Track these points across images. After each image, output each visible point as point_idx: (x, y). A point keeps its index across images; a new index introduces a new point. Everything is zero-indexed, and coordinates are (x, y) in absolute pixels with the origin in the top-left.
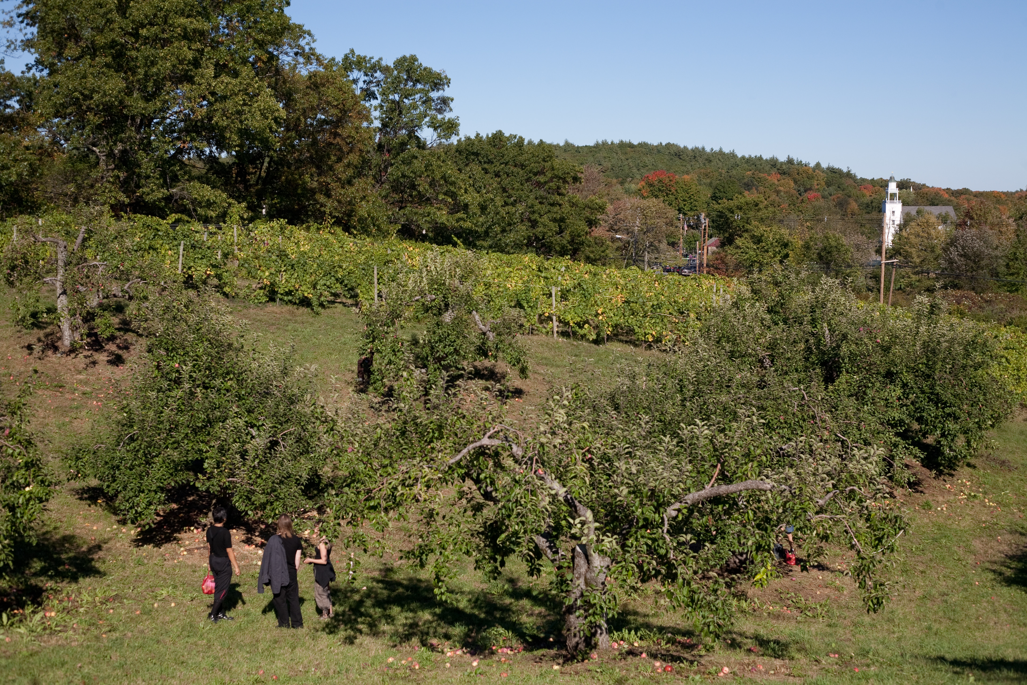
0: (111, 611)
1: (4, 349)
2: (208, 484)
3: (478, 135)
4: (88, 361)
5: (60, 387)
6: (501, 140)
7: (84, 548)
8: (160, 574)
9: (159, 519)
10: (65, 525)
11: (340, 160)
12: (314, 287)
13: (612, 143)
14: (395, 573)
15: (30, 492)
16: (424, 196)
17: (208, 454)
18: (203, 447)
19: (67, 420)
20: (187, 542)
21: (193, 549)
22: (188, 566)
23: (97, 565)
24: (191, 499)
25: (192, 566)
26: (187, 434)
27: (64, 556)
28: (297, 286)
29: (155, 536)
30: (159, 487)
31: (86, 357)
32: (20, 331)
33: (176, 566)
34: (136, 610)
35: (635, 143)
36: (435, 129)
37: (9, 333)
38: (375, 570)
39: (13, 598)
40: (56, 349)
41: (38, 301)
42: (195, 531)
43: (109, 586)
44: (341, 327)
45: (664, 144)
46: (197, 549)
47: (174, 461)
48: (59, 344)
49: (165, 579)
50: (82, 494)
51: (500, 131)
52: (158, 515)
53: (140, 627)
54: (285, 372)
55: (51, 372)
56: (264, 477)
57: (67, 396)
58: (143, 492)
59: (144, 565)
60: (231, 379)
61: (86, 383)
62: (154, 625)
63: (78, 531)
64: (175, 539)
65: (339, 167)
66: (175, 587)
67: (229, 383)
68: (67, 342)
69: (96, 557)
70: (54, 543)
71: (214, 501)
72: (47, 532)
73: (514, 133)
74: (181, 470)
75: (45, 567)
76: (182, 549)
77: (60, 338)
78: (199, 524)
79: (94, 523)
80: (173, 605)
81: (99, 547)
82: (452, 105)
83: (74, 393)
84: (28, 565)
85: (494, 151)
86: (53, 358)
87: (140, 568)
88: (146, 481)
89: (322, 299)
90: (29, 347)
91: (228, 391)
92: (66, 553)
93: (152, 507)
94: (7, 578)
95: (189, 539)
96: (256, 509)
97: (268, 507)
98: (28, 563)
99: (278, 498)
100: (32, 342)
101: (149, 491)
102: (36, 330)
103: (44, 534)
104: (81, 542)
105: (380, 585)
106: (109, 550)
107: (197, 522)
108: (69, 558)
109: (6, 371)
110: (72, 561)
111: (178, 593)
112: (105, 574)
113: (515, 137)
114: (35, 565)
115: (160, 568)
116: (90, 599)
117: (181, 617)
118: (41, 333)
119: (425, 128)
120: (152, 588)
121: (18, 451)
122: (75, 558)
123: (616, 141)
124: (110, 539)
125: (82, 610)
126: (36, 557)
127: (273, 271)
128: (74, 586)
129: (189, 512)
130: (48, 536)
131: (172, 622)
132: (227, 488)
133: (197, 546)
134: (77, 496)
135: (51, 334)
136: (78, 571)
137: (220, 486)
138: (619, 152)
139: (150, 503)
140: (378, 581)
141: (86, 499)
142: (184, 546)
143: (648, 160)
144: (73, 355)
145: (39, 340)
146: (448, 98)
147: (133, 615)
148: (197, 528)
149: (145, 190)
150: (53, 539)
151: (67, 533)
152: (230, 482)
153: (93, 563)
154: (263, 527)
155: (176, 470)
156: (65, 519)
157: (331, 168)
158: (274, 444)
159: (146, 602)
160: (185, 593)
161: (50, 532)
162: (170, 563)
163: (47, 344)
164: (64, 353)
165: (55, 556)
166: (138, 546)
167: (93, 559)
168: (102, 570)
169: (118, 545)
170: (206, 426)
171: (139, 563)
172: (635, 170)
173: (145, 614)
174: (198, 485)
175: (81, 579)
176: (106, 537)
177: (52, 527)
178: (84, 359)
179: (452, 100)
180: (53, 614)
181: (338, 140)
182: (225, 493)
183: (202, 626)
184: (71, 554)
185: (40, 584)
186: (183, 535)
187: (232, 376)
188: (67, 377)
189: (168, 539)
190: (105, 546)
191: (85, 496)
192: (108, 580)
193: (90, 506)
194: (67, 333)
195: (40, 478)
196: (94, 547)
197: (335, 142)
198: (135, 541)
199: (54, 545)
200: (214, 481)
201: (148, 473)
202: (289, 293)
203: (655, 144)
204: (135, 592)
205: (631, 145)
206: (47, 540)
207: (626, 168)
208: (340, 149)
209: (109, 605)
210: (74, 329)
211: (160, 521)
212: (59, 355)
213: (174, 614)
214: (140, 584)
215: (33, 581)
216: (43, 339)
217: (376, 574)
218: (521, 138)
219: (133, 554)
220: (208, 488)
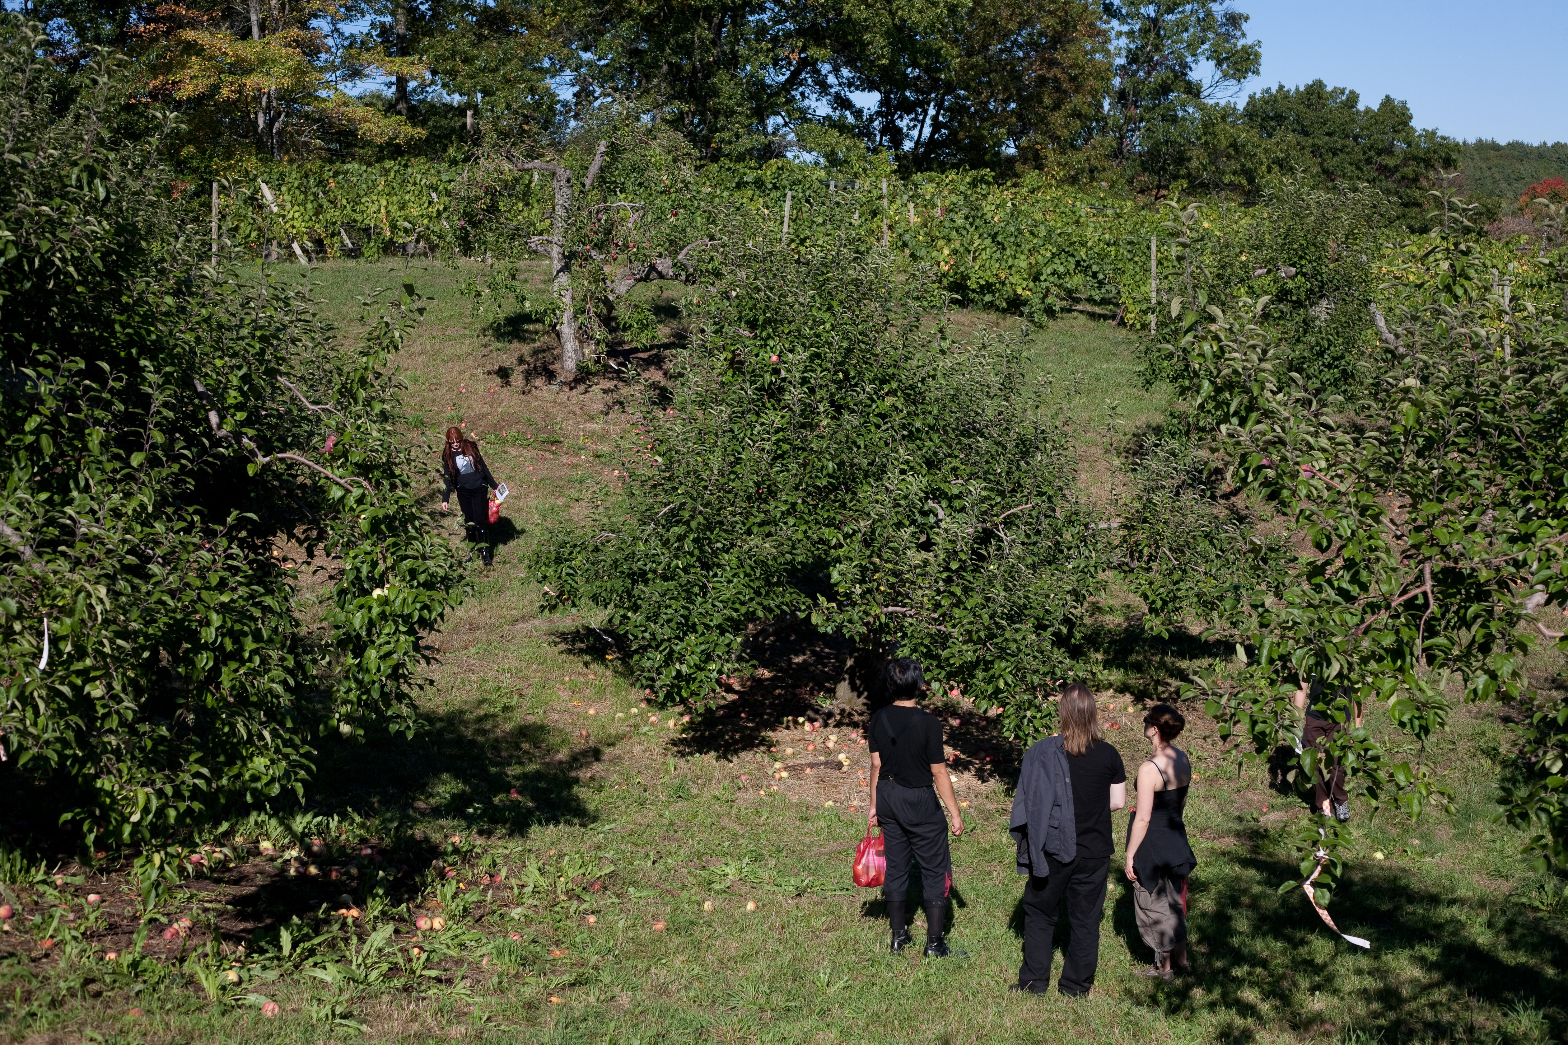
0: (592, 919)
1: (454, 374)
2: (839, 618)
3: (1281, 87)
4: (609, 398)
5: (553, 443)
6: (1320, 97)
7: (563, 755)
8: (725, 821)
9: (731, 697)
10: (526, 704)
11: (1056, 107)
12: (1036, 278)
13: (1465, 143)
14: (1276, 842)
15: (385, 601)
16: (1196, 178)
17: (841, 552)
18: (827, 533)
19: (560, 502)
20: (789, 751)
21: (802, 767)
22: (791, 805)
23: (582, 793)
24: (798, 660)
25: (798, 805)
26: (794, 505)
27: (514, 770)
28: (1003, 276)
29: (721, 734)
30: (730, 619)
31: (605, 391)
32: (485, 346)
33: (762, 803)
34: (655, 918)
35: (1503, 142)
36: (1219, 64)
37: (466, 348)
38: (1228, 833)
39: (354, 871)
40: (550, 375)
41: (514, 277)
42: (808, 727)
43: (599, 848)
44: (1088, 351)
45: (1549, 144)
46: (812, 766)
47: (764, 564)
48: (556, 367)
49: (734, 836)
50: (574, 642)
51: (1320, 82)
52: (729, 689)
53: (661, 974)
54: (1008, 387)
55: (537, 418)
56: (970, 604)
57: (565, 459)
58: (693, 629)
59: (690, 798)
60: (892, 393)
61: (603, 437)
62: (697, 970)
63: (555, 716)
64: (763, 742)
65: (1057, 119)
66: (757, 858)
67: (889, 400)
68: (570, 364)
69: (585, 774)
70: (496, 740)
71: (850, 663)
72: (486, 717)
73: (1341, 86)
74: (779, 584)
75: (463, 792)
76: (778, 765)
77: (558, 358)
78: (817, 712)
79: (590, 702)
80: (750, 906)
81: (596, 754)
82: (1245, 26)
83: (577, 455)
84: (424, 788)
85: (1311, 114)
86: (544, 391)
87: (682, 805)
88: (699, 606)
89: (1049, 300)
90: (504, 373)
91: (883, 416)
92: (521, 763)
93: (712, 666)
94: (358, 819)
95: (793, 743)
96: (950, 676)
97: (980, 674)
98: (425, 785)
99: (1003, 653)
100: (507, 364)
101: (707, 627)
102: (516, 344)
103: (480, 719)
104: (558, 740)
105: (1252, 873)
106: (616, 760)
107: (811, 707)
108: (525, 776)
109: (454, 413)
110: (529, 783)
111: (764, 874)
112: (595, 819)
113: (1342, 92)
114: (441, 789)
115: (725, 808)
116: (543, 882)
117: (771, 946)
118: (526, 349)
119: (1202, 59)
120: (701, 859)
121: (357, 492)
122: (538, 775)
123: (1472, 140)
124: (621, 737)
125: (516, 913)
126: (447, 771)
127: (956, 245)
128: (514, 846)
129: (795, 686)
130: (488, 725)
131: (745, 958)
132: (883, 628)
133: (811, 759)
134: (563, 646)
135: (544, 351)
136: (538, 808)
137: (866, 624)
138: (1477, 157)
139: (708, 657)
140: (1245, 863)
141: (581, 651)
142: (783, 759)
143: (1525, 169)
144: (581, 388)
145: (521, 361)
146: (1241, 15)
147: (645, 935)
148: (812, 720)
149: (726, 135)
150: (499, 733)
151: (531, 719)
152: (890, 615)
153: (576, 788)
154: (955, 723)
155: (768, 583)
156: (530, 691)
157: (1043, 119)
158: (986, 536)
159: (685, 895)
160: (781, 874)
161: (494, 716)
162: (750, 795)
163: (535, 368)
164: (565, 383)
165: (493, 770)
166: (683, 755)
167: (577, 781)
168: (591, 807)
169: (637, 749)
170: (835, 489)
171: (680, 793)
172: (1504, 185)
173: (677, 930)
174: (815, 619)
175: (535, 830)
176: (613, 732)
177: (499, 706)
178: (600, 395)
179: (1247, 19)
180: (437, 923)
181: (1056, 71)
182: (878, 643)
183: (824, 978)
184: (532, 767)
185: (436, 837)
186: (781, 735)
187: (894, 385)
188: (569, 426)
189: (750, 742)
190: (608, 752)
191: (579, 645)
192: (597, 834)
193: (586, 665)
194: (570, 345)
195: (407, 564)
196: (584, 753)
197: (1051, 75)
198: (674, 743)
199: (496, 745)
200: (855, 613)
201: (703, 589)
202: (988, 288)
203: (1536, 144)
204: (660, 866)
205: (1495, 147)
206: (484, 732)
207: (1489, 181)
208: (1058, 89)
209: (590, 901)
210: (583, 336)
211: (734, 702)
212: (555, 388)
213: (751, 935)
214: (672, 847)
215: (418, 832)
216: (528, 358)
217: (1229, 843)
218: (1352, 92)
219: (667, 772)
220: (839, 628)
